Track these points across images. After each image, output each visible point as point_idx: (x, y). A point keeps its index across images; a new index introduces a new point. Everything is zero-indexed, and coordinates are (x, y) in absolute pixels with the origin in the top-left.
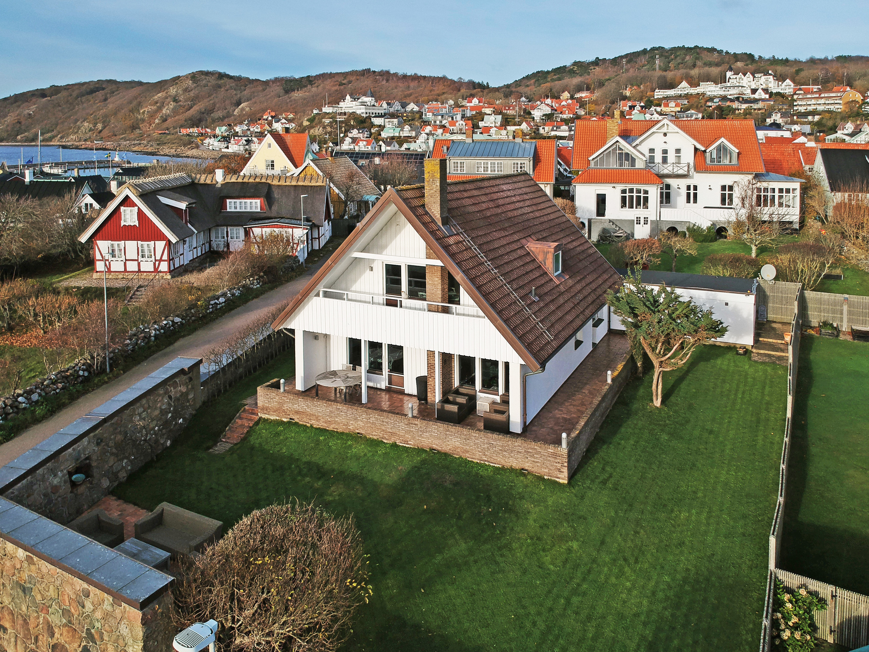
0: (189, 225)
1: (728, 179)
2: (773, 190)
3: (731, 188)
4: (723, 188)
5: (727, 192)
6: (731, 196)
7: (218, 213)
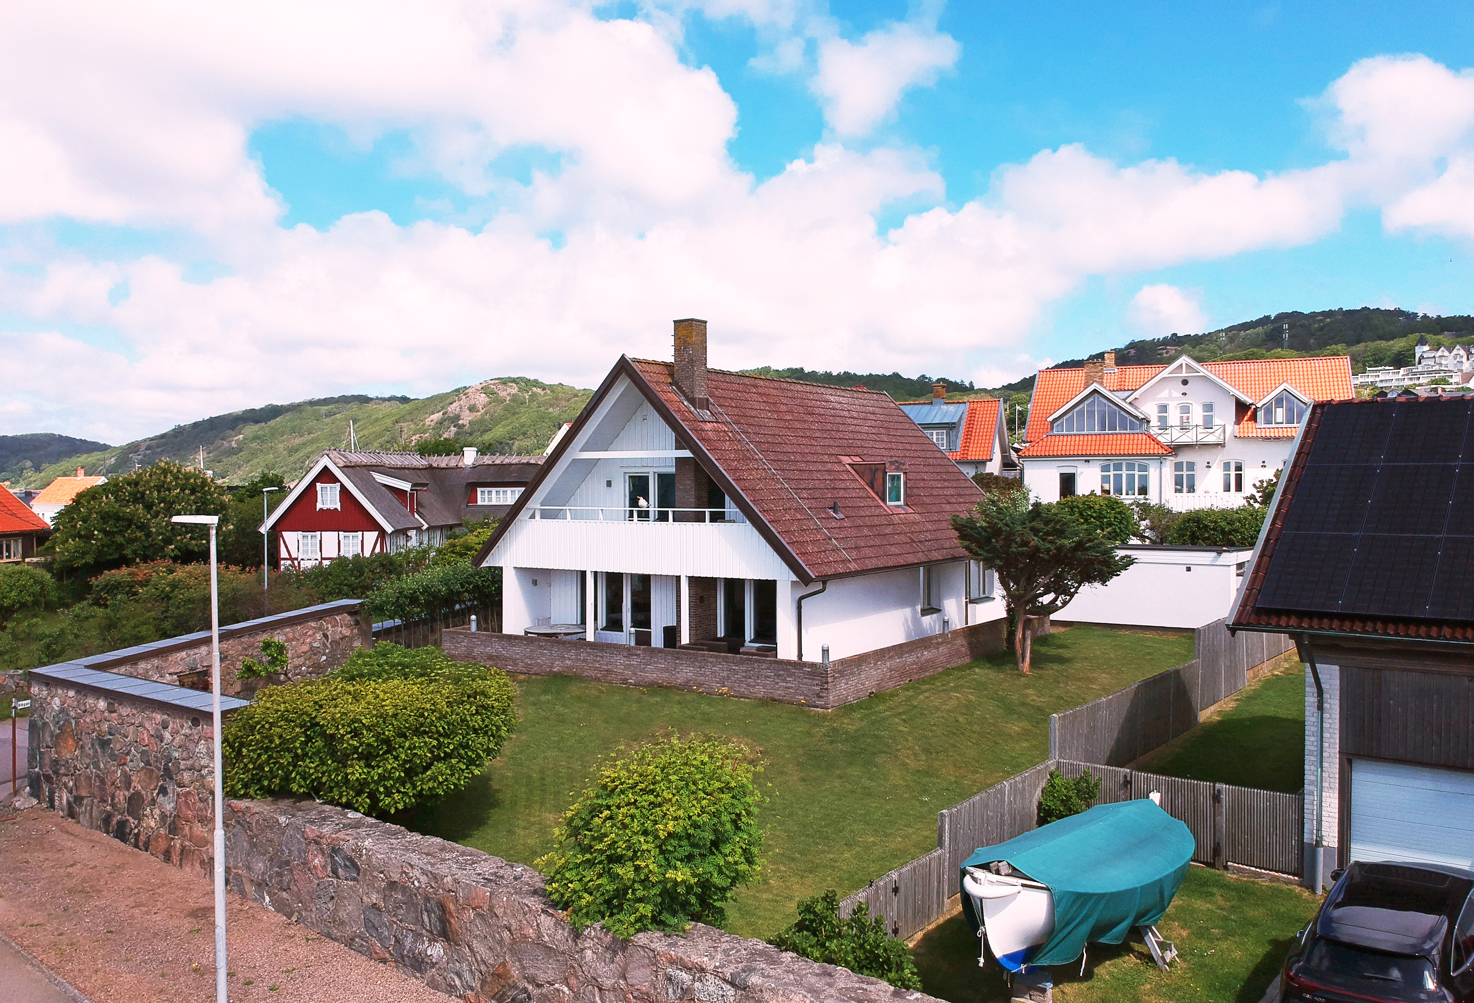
0: (416, 516)
7: (463, 506)
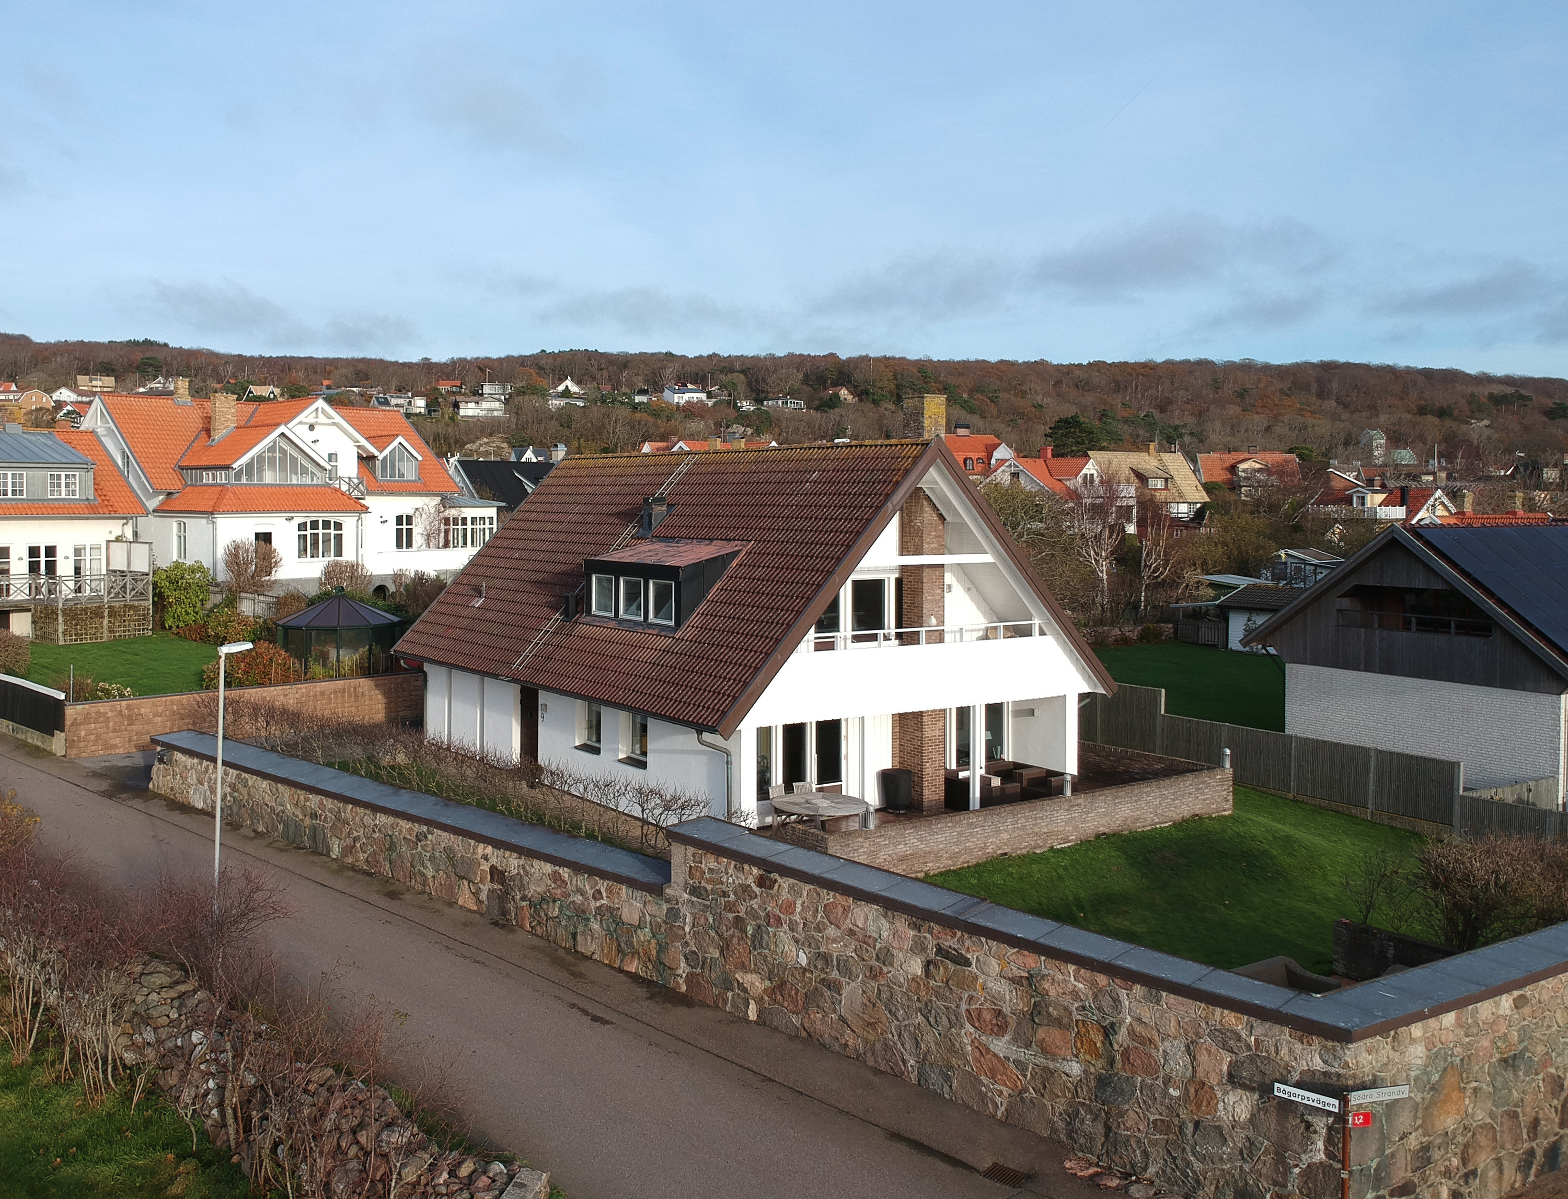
1: (405, 505)
2: (464, 521)
3: (409, 519)
4: (399, 520)
5: (404, 527)
6: (410, 532)
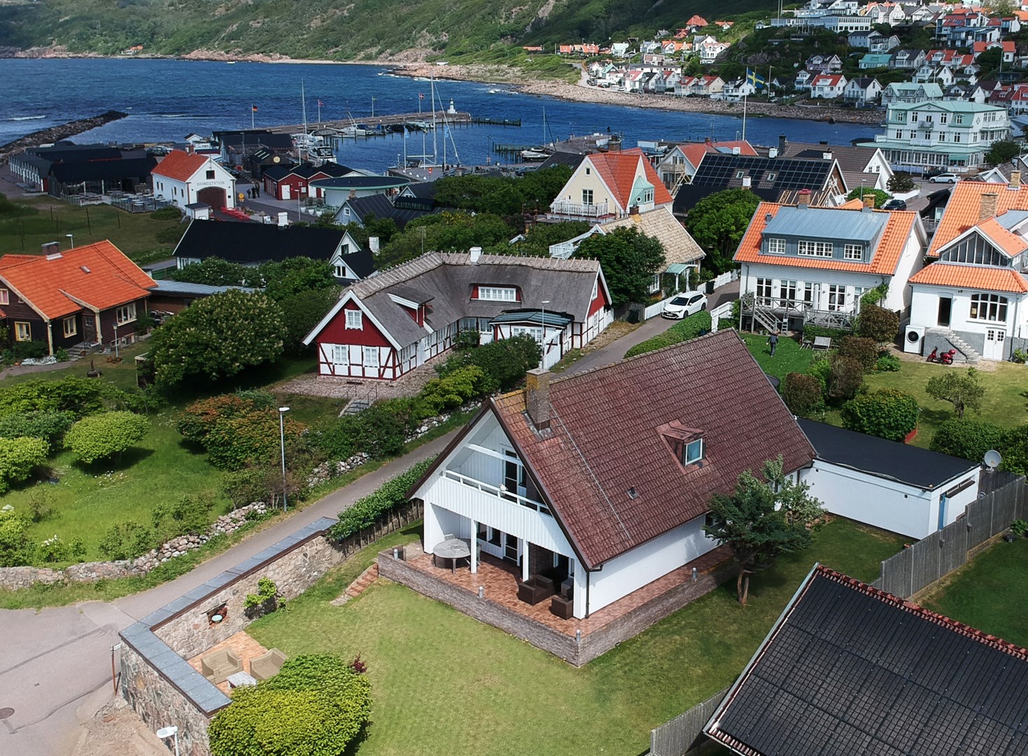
0: (425, 324)
7: (467, 301)
